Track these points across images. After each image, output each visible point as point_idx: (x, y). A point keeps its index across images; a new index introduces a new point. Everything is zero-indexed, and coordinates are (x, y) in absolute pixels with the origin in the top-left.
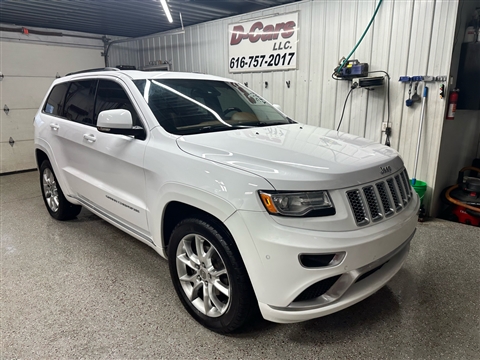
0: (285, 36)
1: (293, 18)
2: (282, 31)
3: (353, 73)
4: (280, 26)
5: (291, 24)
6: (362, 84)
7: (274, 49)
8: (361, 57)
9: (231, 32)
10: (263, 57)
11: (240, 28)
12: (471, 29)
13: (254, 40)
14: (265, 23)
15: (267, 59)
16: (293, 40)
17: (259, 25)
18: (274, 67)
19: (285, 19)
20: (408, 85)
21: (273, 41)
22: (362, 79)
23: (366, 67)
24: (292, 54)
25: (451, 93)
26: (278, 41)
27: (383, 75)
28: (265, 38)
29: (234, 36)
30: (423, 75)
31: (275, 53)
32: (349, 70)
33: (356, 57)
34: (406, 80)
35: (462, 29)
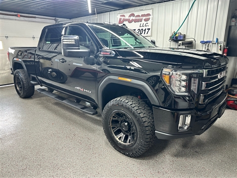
0: (146, 20)
1: (150, 12)
2: (144, 18)
3: (179, 39)
4: (143, 16)
5: (149, 15)
6: (183, 44)
7: (140, 26)
8: (183, 31)
9: (119, 17)
10: (135, 30)
11: (124, 16)
12: (234, 19)
13: (130, 22)
14: (136, 14)
15: (137, 31)
16: (149, 22)
17: (133, 15)
19: (146, 12)
20: (204, 45)
21: (140, 23)
22: (183, 42)
23: (184, 36)
24: (149, 29)
25: (224, 49)
26: (142, 23)
27: (193, 40)
28: (136, 21)
29: (120, 19)
30: (212, 40)
31: (141, 28)
32: (176, 38)
33: (180, 31)
34: (203, 43)
35: (230, 19)
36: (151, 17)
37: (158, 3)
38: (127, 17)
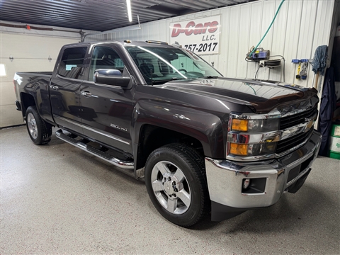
0: (211, 31)
1: (217, 19)
2: (209, 28)
3: (260, 57)
4: (207, 24)
5: (215, 23)
6: (266, 64)
7: (203, 40)
8: (265, 46)
9: (172, 27)
10: (195, 45)
11: (179, 25)
13: (188, 33)
14: (197, 22)
15: (198, 47)
16: (217, 34)
17: (192, 24)
18: (202, 52)
19: (211, 20)
20: (298, 65)
21: (202, 35)
22: (266, 61)
23: (268, 53)
24: (216, 44)
26: (205, 35)
27: (280, 58)
28: (196, 33)
29: (174, 30)
30: (309, 58)
31: (204, 43)
32: (256, 55)
33: (261, 46)
34: (296, 62)
35: (335, 27)
36: (218, 26)
37: (229, 5)
38: (183, 28)
